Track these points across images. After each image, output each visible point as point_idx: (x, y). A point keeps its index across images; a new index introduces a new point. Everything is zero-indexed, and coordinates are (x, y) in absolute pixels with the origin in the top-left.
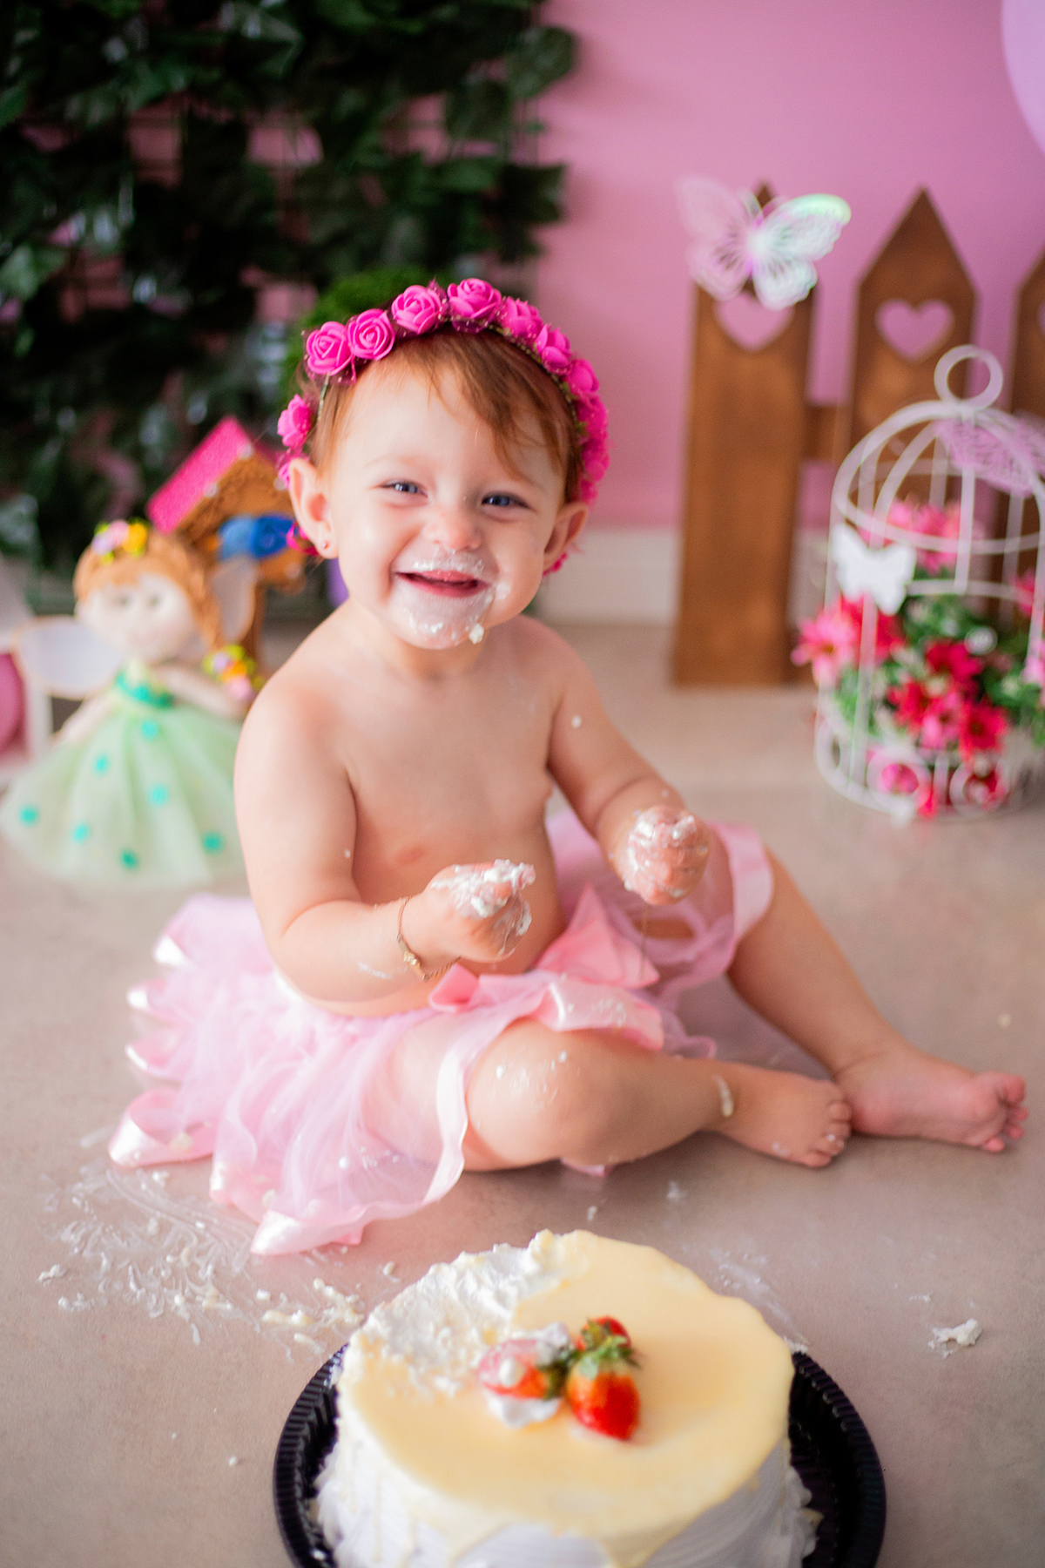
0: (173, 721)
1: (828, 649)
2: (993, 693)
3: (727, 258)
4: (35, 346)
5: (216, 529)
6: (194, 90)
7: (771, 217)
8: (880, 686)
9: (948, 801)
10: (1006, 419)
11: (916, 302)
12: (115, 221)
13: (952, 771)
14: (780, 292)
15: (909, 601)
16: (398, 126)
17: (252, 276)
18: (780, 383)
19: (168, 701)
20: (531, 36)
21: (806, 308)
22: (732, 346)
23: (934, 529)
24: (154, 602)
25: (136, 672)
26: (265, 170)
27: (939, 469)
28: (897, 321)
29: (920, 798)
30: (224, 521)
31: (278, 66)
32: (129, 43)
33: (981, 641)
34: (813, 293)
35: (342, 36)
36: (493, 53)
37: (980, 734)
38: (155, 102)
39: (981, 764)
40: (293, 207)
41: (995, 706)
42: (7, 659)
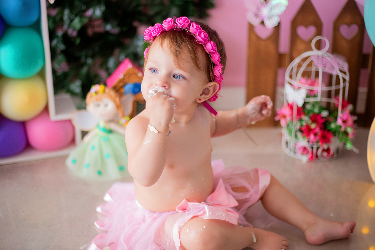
0: (111, 136)
1: (284, 117)
2: (328, 128)
3: (257, 15)
4: (81, 42)
5: (122, 87)
7: (268, 4)
8: (298, 126)
9: (317, 156)
10: (331, 55)
11: (306, 26)
12: (100, 10)
13: (318, 148)
14: (271, 24)
15: (305, 103)
17: (136, 24)
18: (271, 47)
19: (111, 131)
21: (278, 28)
22: (258, 38)
23: (312, 84)
24: (106, 105)
25: (102, 124)
27: (313, 69)
28: (302, 31)
29: (309, 155)
30: (125, 84)
33: (325, 114)
34: (279, 24)
37: (325, 139)
39: (325, 146)
40: (145, 6)
41: (329, 131)
42: (70, 121)
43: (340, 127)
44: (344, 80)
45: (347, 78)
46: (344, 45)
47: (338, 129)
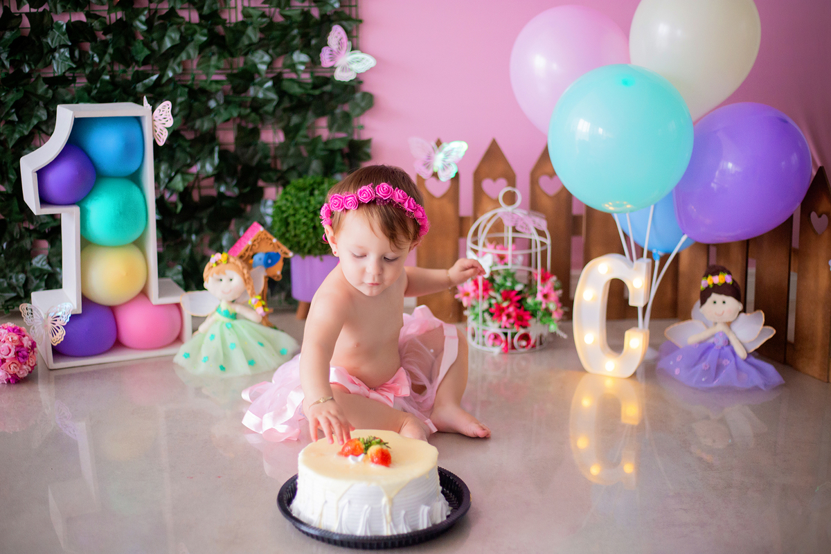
0: (236, 322)
1: (467, 295)
2: (526, 306)
3: (427, 165)
4: (182, 209)
5: (251, 257)
6: (240, 116)
7: (441, 150)
8: (485, 305)
9: (513, 347)
10: (525, 212)
11: (494, 179)
12: (212, 164)
13: (513, 338)
14: (447, 176)
15: (493, 273)
16: (312, 128)
17: (261, 183)
18: (449, 209)
19: (235, 316)
20: (358, 95)
22: (431, 195)
23: (500, 249)
24: (231, 280)
25: (224, 306)
26: (266, 145)
28: (487, 185)
29: (503, 345)
30: (254, 253)
31: (269, 108)
32: (217, 101)
34: (457, 174)
35: (291, 97)
36: (345, 102)
37: (521, 322)
38: (227, 120)
39: (522, 331)
40: (275, 158)
41: (526, 310)
42: (178, 305)
43: (541, 304)
44: (543, 244)
45: (548, 242)
46: (546, 203)
47: (538, 307)
